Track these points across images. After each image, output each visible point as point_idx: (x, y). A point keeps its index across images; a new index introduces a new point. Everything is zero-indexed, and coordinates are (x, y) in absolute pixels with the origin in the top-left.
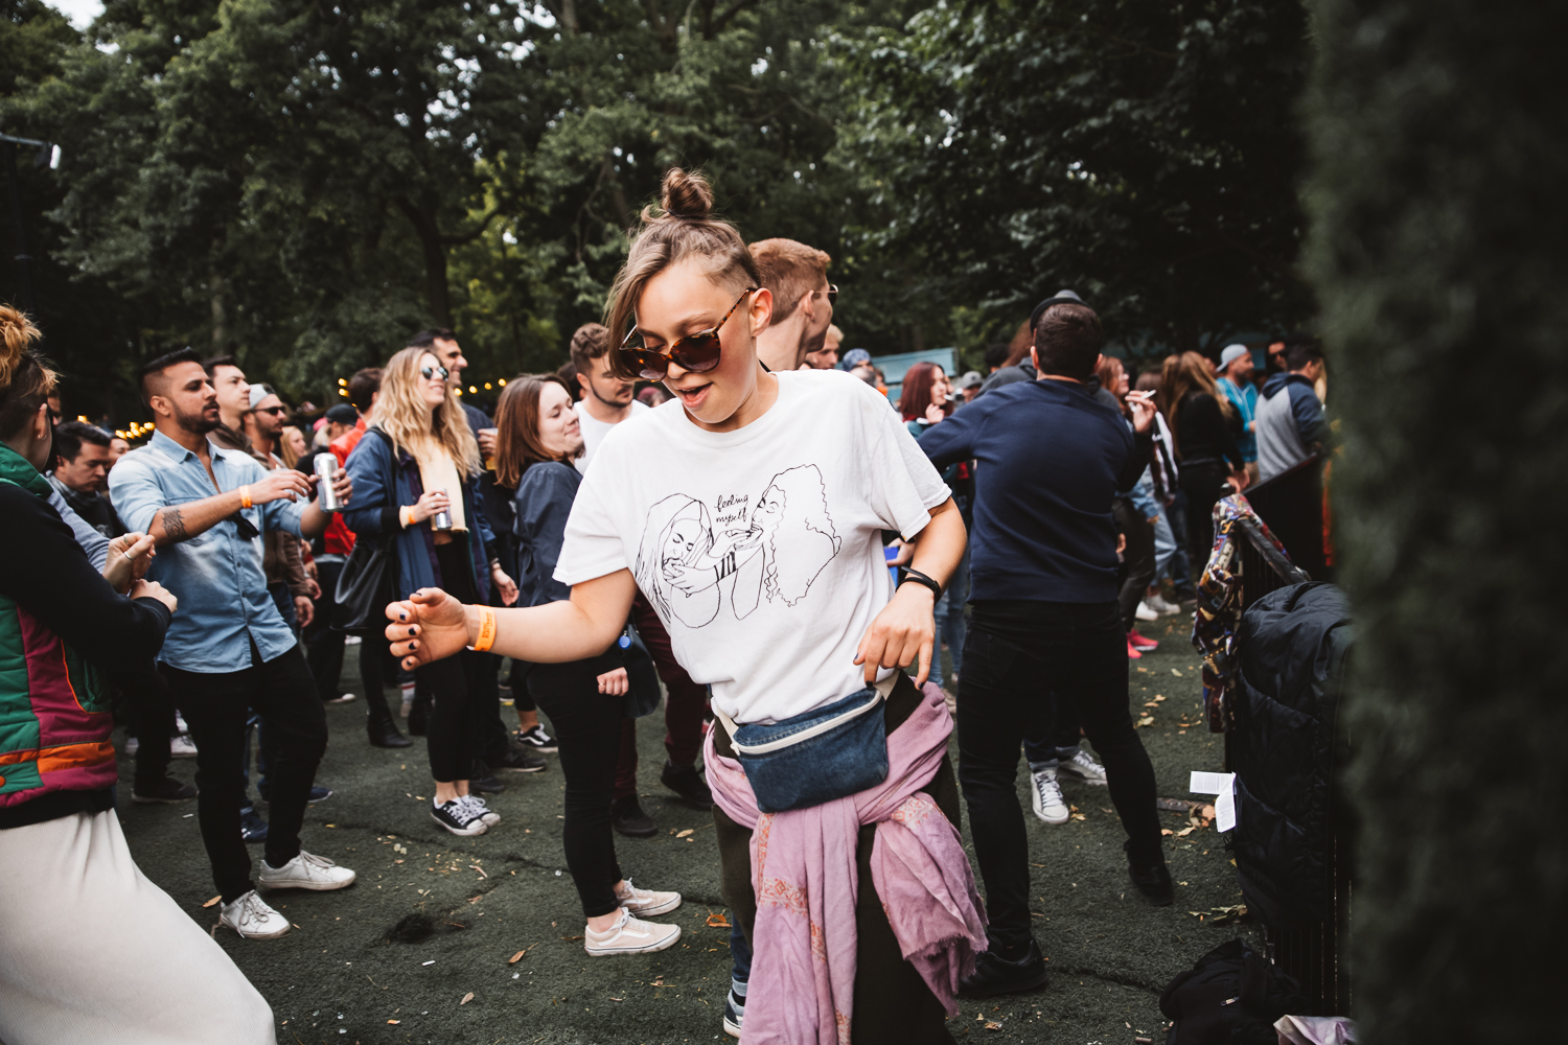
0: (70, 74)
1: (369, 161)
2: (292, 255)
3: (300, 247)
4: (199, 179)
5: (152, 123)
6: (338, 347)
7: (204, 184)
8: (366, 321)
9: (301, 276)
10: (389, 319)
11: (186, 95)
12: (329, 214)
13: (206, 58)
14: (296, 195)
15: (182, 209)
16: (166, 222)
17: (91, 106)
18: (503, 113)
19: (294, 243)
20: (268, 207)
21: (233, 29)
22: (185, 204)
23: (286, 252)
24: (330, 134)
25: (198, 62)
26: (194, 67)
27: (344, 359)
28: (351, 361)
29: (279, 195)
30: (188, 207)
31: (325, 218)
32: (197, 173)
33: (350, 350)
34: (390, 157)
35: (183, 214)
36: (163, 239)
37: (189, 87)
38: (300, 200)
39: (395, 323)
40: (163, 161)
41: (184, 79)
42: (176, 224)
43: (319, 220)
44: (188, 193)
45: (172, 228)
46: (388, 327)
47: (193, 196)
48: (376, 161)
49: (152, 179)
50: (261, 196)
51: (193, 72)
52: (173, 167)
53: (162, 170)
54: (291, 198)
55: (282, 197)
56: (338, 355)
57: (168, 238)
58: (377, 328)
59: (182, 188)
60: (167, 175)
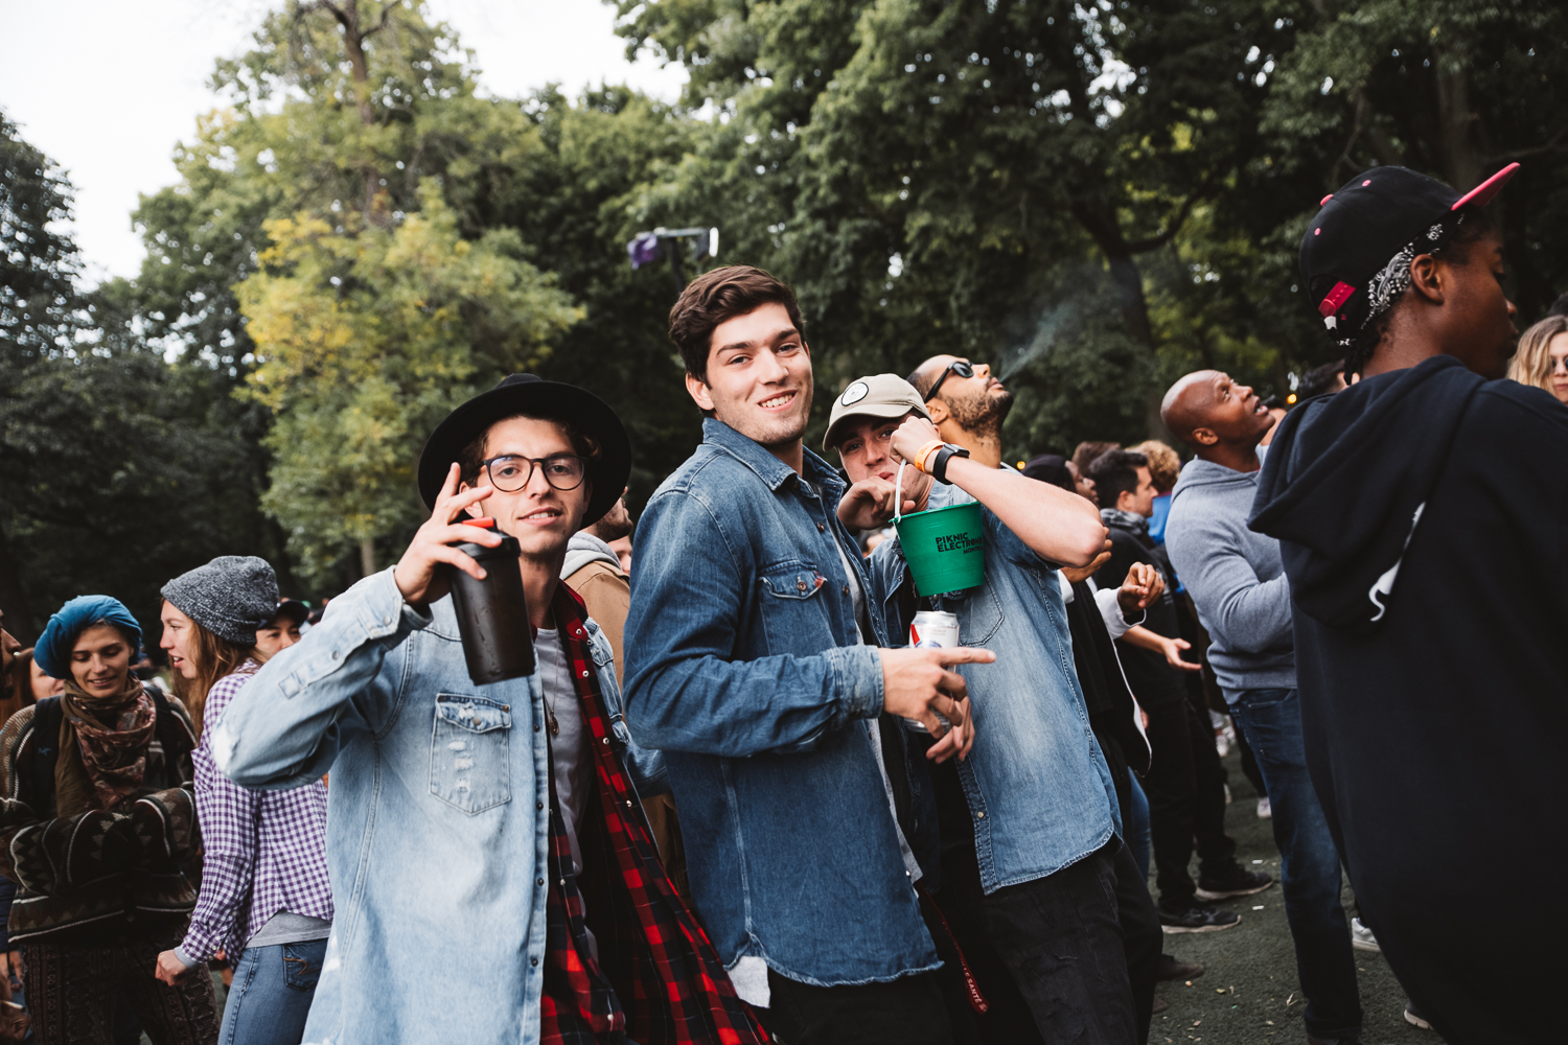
0: (702, 146)
1: (1049, 162)
2: (964, 301)
3: (973, 288)
4: (848, 233)
5: (789, 181)
6: (1033, 405)
7: (855, 237)
8: (1067, 363)
9: (977, 324)
10: (1093, 357)
11: (838, 135)
12: (1003, 240)
13: (854, 86)
14: (966, 225)
15: (835, 271)
16: (817, 291)
17: (728, 176)
18: (1203, 60)
19: (966, 284)
20: (935, 244)
21: (878, 42)
22: (836, 265)
23: (958, 297)
24: (1000, 139)
25: (847, 94)
26: (843, 100)
27: (1040, 419)
28: (1051, 420)
29: (946, 229)
30: (841, 267)
31: (999, 246)
32: (844, 226)
33: (1047, 406)
34: (1075, 150)
35: (834, 278)
36: (816, 311)
37: (837, 126)
38: (971, 229)
39: (1102, 362)
40: (808, 221)
41: (834, 117)
42: (828, 291)
43: (992, 250)
44: (838, 252)
45: (824, 297)
46: (1094, 367)
47: (844, 254)
48: (1058, 160)
49: (797, 243)
50: (926, 233)
51: (844, 107)
52: (820, 225)
53: (808, 231)
54: (960, 228)
55: (951, 230)
56: (1034, 415)
57: (822, 309)
58: (1081, 369)
59: (832, 247)
60: (814, 236)
